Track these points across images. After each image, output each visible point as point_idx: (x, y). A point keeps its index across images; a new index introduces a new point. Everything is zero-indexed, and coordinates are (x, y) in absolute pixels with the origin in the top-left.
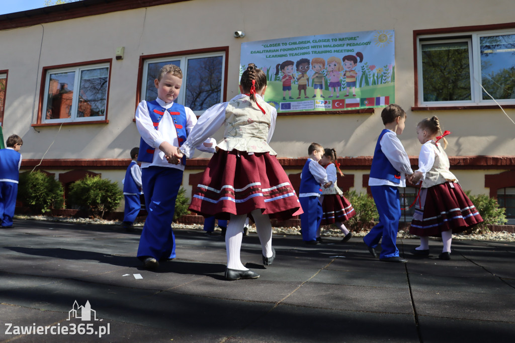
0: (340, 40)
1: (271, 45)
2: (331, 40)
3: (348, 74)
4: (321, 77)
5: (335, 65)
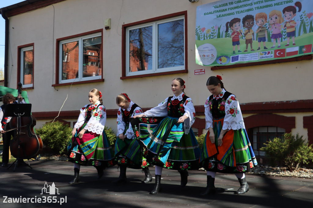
1: (220, 6)
4: (264, 31)
5: (276, 18)
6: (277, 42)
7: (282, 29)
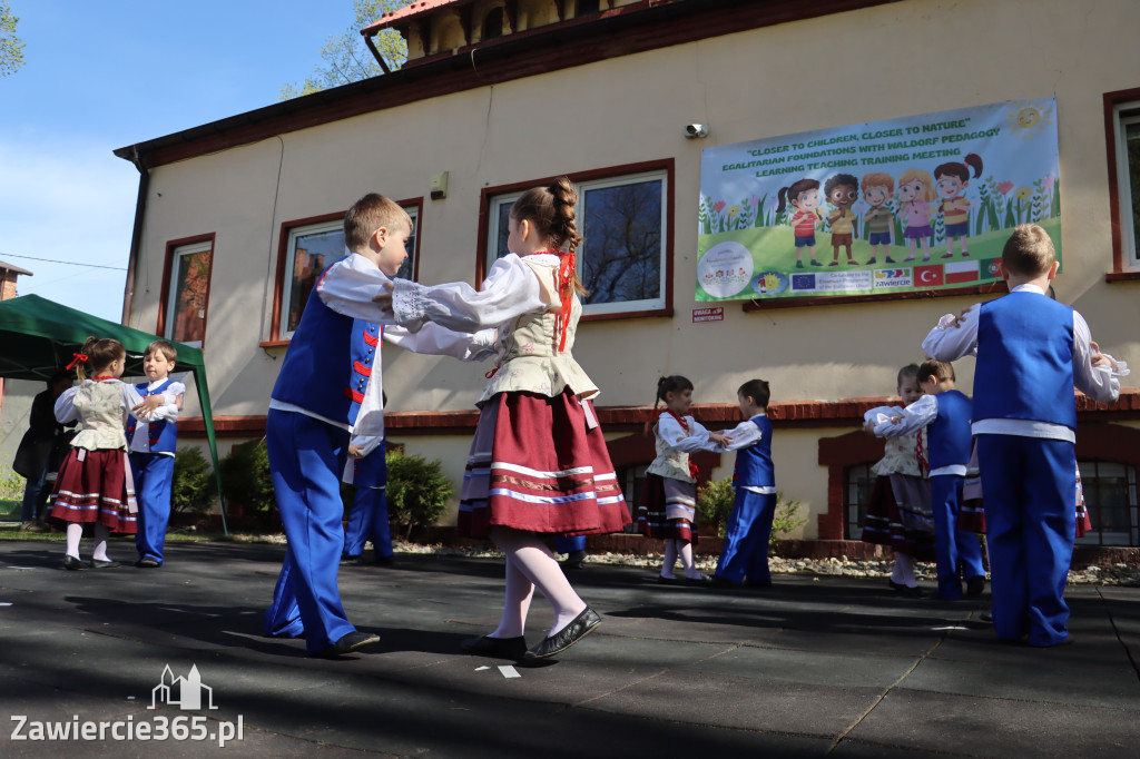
0: (926, 129)
1: (767, 151)
2: (905, 132)
3: (949, 207)
4: (886, 217)
5: (918, 188)
6: (919, 246)
7: (933, 214)
